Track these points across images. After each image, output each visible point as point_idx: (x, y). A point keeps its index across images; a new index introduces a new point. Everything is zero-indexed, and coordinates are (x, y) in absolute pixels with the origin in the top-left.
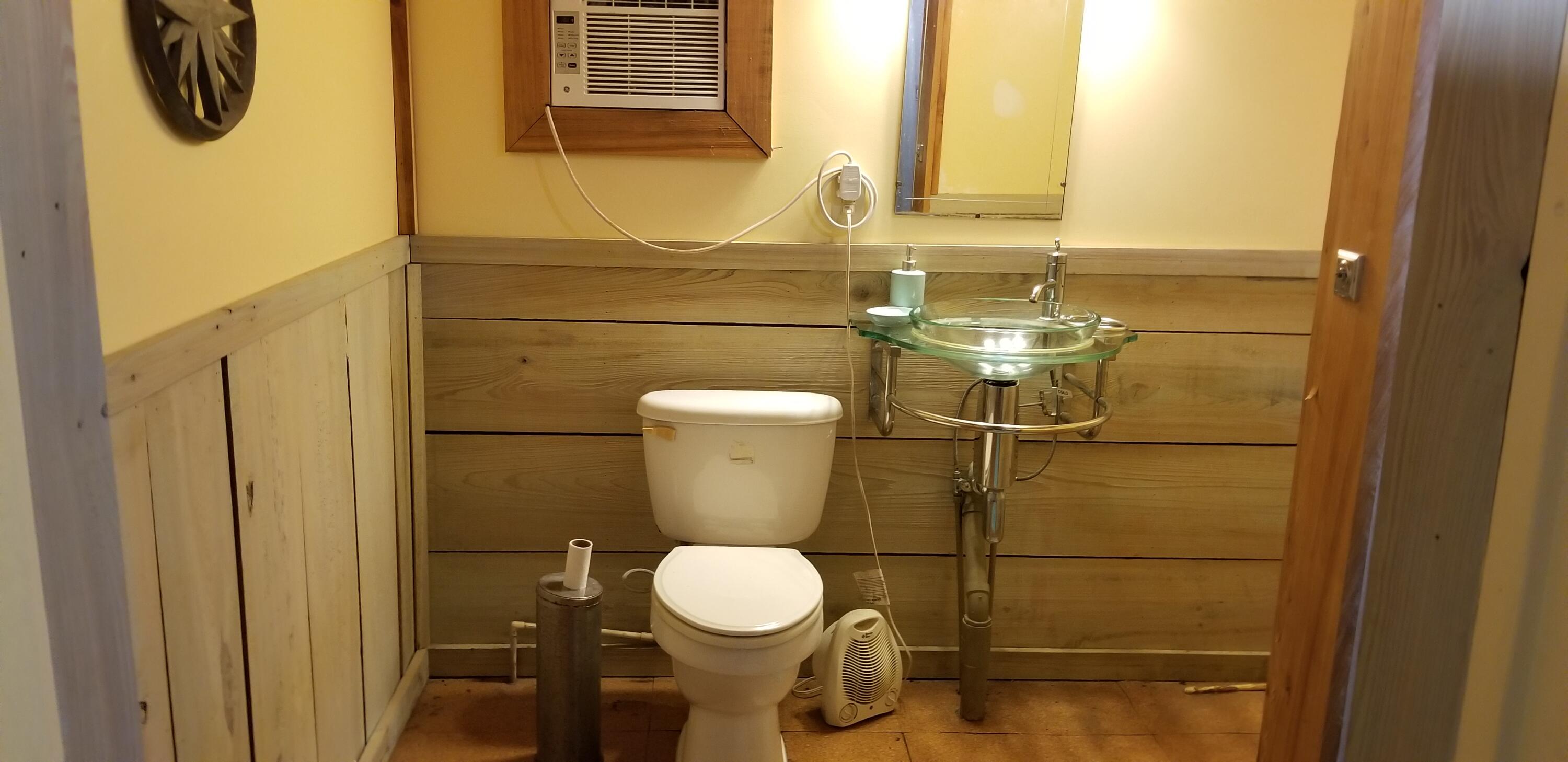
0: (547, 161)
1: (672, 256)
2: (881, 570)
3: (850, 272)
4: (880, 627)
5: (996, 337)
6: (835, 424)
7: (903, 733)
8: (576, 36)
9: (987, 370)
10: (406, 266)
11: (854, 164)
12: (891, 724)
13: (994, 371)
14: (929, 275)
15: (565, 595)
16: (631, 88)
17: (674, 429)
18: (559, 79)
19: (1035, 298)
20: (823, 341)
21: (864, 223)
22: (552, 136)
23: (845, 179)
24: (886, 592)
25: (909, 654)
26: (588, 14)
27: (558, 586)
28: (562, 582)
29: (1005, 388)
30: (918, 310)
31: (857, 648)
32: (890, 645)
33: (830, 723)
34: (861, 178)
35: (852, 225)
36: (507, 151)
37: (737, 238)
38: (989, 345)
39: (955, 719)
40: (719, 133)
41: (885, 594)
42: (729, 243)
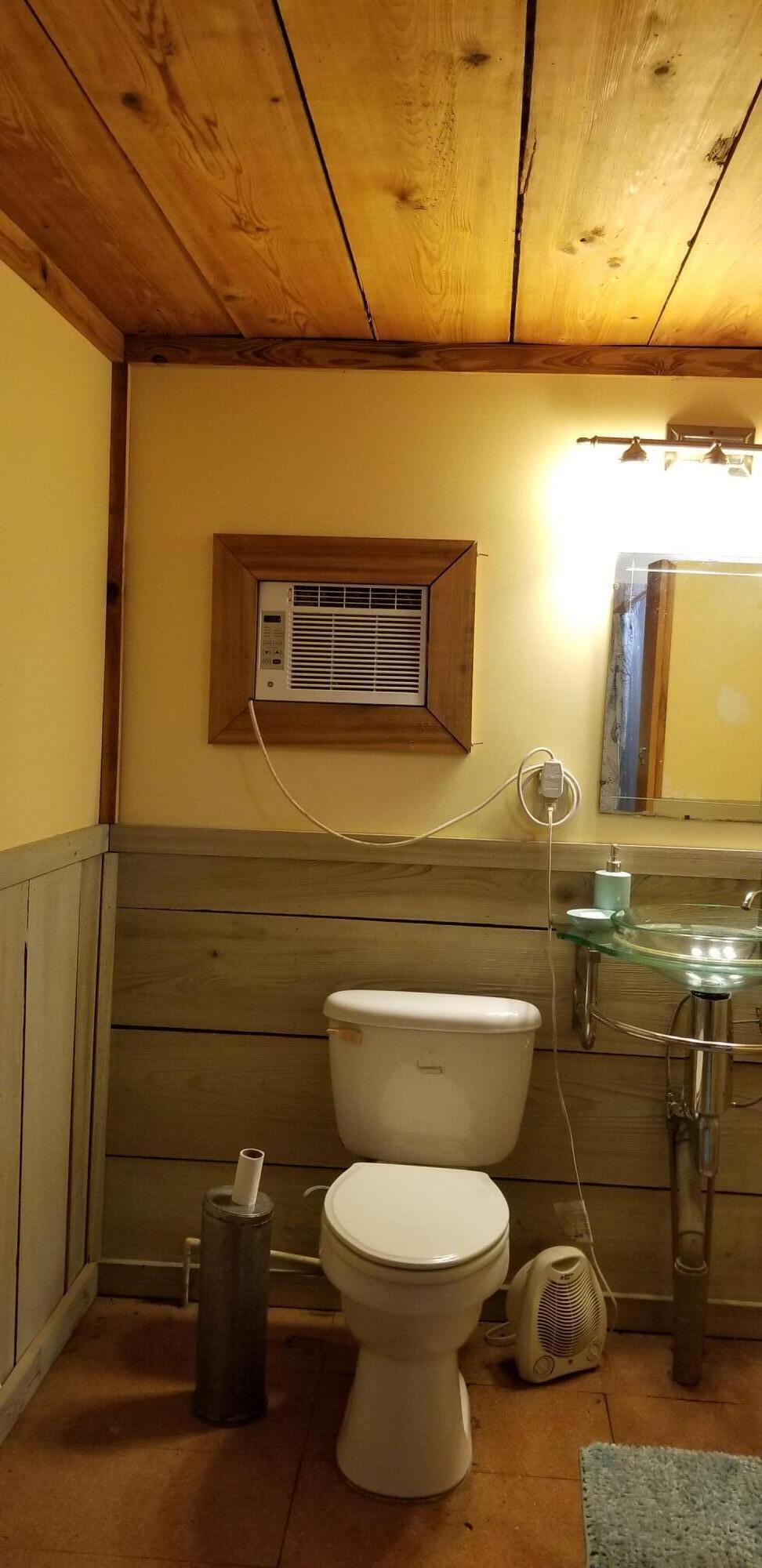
0: (248, 755)
1: (368, 850)
2: (583, 1202)
3: (552, 871)
4: (582, 1268)
5: (705, 945)
6: (533, 1034)
7: (605, 1395)
8: (282, 634)
9: (695, 980)
10: (103, 854)
11: (556, 761)
12: (592, 1382)
13: (704, 983)
14: (636, 878)
15: (232, 1210)
16: (334, 683)
17: (359, 1031)
18: (264, 675)
19: (747, 905)
20: (522, 944)
21: (566, 821)
22: (252, 730)
23: (546, 776)
24: (589, 1228)
25: (614, 1300)
26: (295, 614)
27: (226, 1200)
28: (231, 1196)
29: (716, 1002)
30: (621, 914)
31: (553, 1291)
32: (593, 1291)
33: (523, 1376)
34: (564, 775)
35: (553, 822)
36: (209, 743)
37: (434, 833)
38: (696, 953)
39: (666, 1381)
40: (419, 728)
41: (588, 1230)
42: (426, 838)
